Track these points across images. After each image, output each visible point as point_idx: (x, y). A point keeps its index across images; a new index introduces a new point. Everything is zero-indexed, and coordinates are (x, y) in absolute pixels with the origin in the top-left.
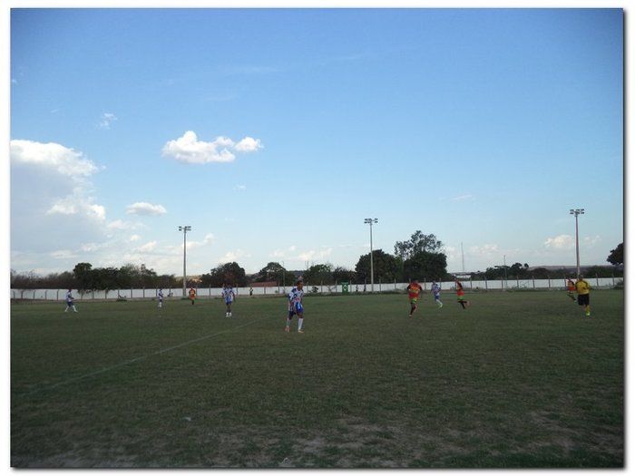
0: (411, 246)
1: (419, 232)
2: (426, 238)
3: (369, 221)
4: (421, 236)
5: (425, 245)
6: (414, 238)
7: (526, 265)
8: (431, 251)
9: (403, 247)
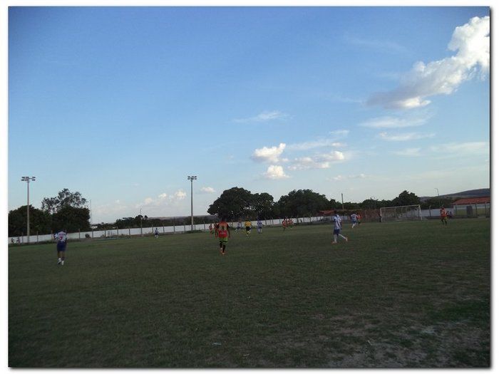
0: (57, 202)
1: (66, 190)
2: (72, 195)
3: (26, 179)
4: (67, 194)
5: (72, 201)
6: (61, 195)
7: (146, 216)
8: (76, 206)
9: (50, 202)
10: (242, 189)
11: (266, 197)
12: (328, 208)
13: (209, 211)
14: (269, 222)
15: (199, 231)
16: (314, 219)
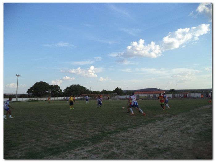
10: (45, 82)
11: (57, 87)
12: (86, 93)
13: (28, 92)
14: (56, 98)
15: (20, 101)
16: (79, 98)
